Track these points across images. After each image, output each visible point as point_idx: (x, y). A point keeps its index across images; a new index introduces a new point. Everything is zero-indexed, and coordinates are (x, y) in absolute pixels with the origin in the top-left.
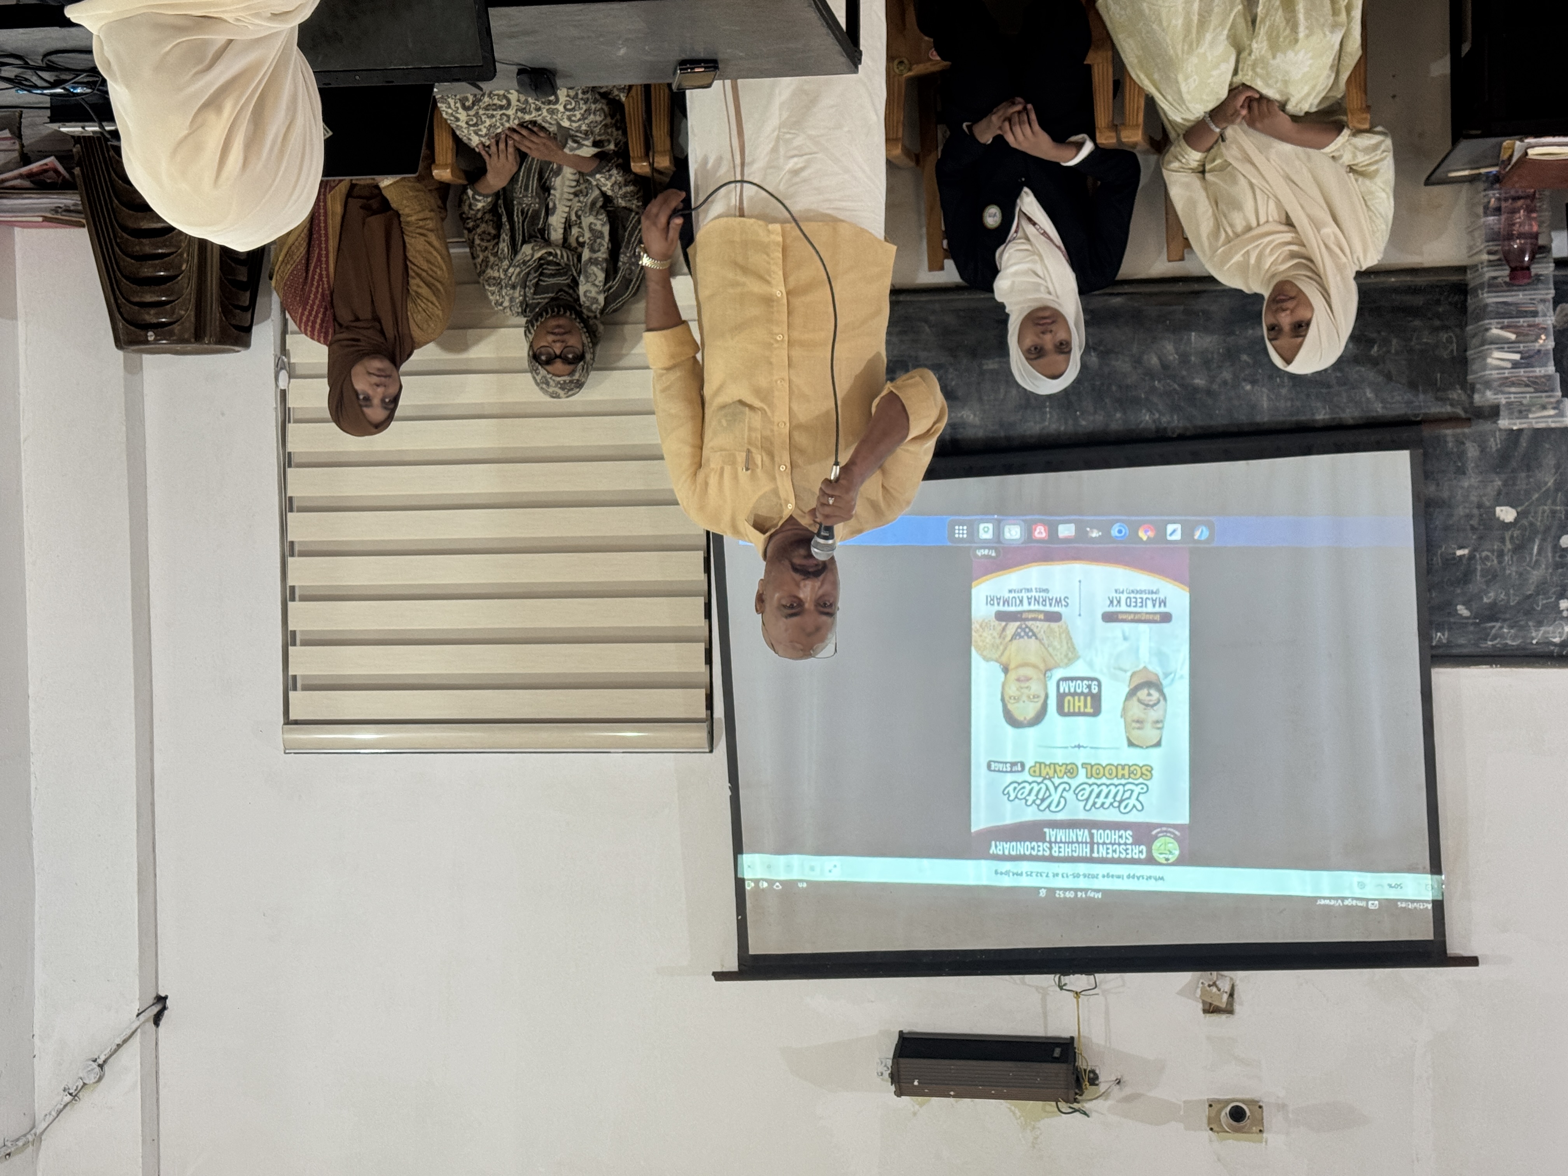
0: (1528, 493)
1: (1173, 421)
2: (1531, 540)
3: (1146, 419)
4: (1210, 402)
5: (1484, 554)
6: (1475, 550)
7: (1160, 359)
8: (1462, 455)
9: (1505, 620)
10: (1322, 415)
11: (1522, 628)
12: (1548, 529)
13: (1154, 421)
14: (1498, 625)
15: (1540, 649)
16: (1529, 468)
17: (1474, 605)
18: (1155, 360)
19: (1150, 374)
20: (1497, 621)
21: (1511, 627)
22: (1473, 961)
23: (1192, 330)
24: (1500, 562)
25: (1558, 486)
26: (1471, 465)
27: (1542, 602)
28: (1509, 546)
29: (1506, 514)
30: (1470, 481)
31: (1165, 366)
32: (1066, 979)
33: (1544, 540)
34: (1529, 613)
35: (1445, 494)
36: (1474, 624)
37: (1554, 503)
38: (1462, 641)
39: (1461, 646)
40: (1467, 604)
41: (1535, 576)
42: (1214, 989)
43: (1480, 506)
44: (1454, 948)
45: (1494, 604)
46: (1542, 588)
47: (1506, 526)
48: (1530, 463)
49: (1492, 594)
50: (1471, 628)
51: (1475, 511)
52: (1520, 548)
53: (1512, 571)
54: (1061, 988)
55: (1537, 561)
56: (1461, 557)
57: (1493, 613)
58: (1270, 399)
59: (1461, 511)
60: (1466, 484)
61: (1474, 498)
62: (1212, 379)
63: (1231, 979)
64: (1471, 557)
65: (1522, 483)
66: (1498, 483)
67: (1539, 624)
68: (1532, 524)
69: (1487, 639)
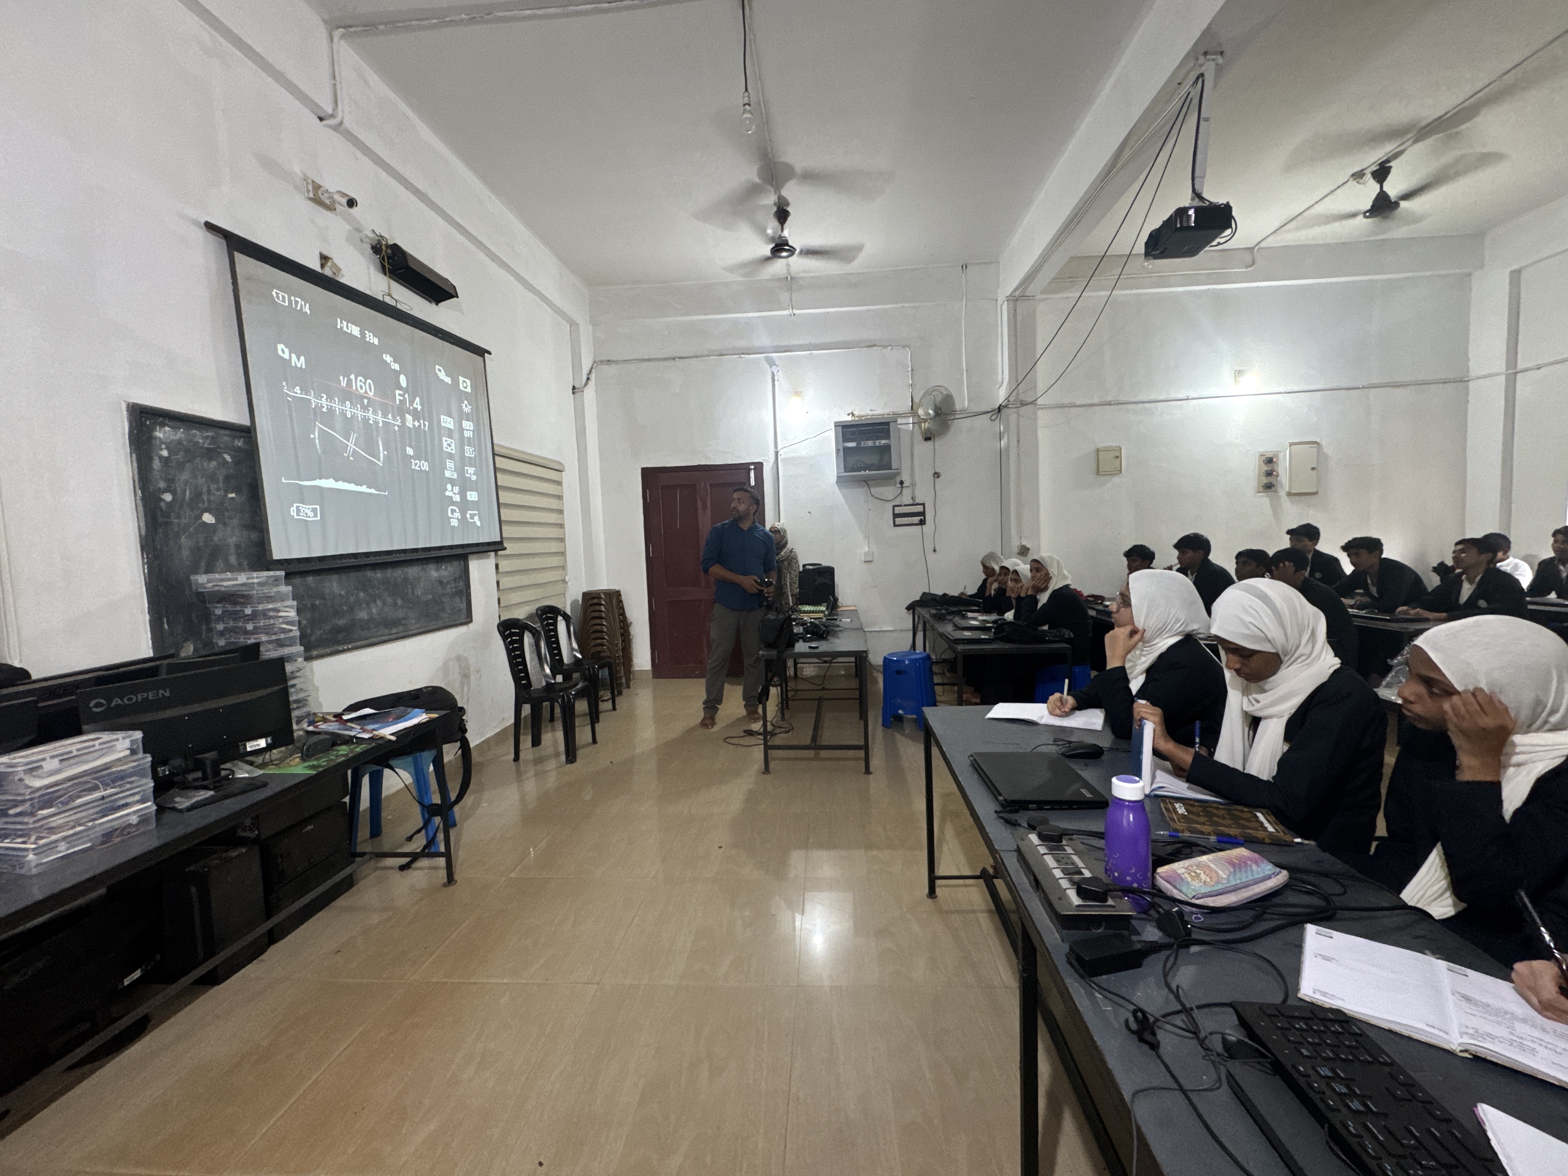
0: (196, 532)
2: (191, 499)
5: (219, 493)
6: (226, 496)
8: (238, 556)
9: (202, 448)
10: (310, 579)
11: (191, 441)
12: (181, 506)
14: (206, 445)
15: (177, 424)
16: (196, 548)
17: (221, 460)
18: (378, 603)
19: (380, 597)
20: (208, 449)
21: (198, 442)
22: (209, 225)
24: (209, 487)
25: (178, 536)
26: (232, 551)
27: (179, 457)
28: (205, 497)
29: (208, 518)
30: (232, 540)
32: (394, 304)
33: (184, 499)
34: (187, 451)
35: (245, 532)
36: (220, 448)
37: (179, 525)
38: (226, 439)
39: (227, 435)
40: (226, 462)
41: (185, 476)
43: (225, 524)
44: (220, 239)
45: (210, 459)
46: (181, 466)
47: (208, 510)
48: (197, 551)
49: (211, 466)
50: (222, 446)
51: (227, 521)
52: (197, 495)
53: (201, 481)
54: (396, 301)
55: (186, 485)
56: (232, 493)
57: (211, 453)
59: (235, 521)
60: (234, 539)
61: (229, 529)
62: (357, 596)
64: (226, 492)
65: (201, 538)
66: (216, 539)
67: (180, 442)
68: (192, 511)
69: (213, 438)
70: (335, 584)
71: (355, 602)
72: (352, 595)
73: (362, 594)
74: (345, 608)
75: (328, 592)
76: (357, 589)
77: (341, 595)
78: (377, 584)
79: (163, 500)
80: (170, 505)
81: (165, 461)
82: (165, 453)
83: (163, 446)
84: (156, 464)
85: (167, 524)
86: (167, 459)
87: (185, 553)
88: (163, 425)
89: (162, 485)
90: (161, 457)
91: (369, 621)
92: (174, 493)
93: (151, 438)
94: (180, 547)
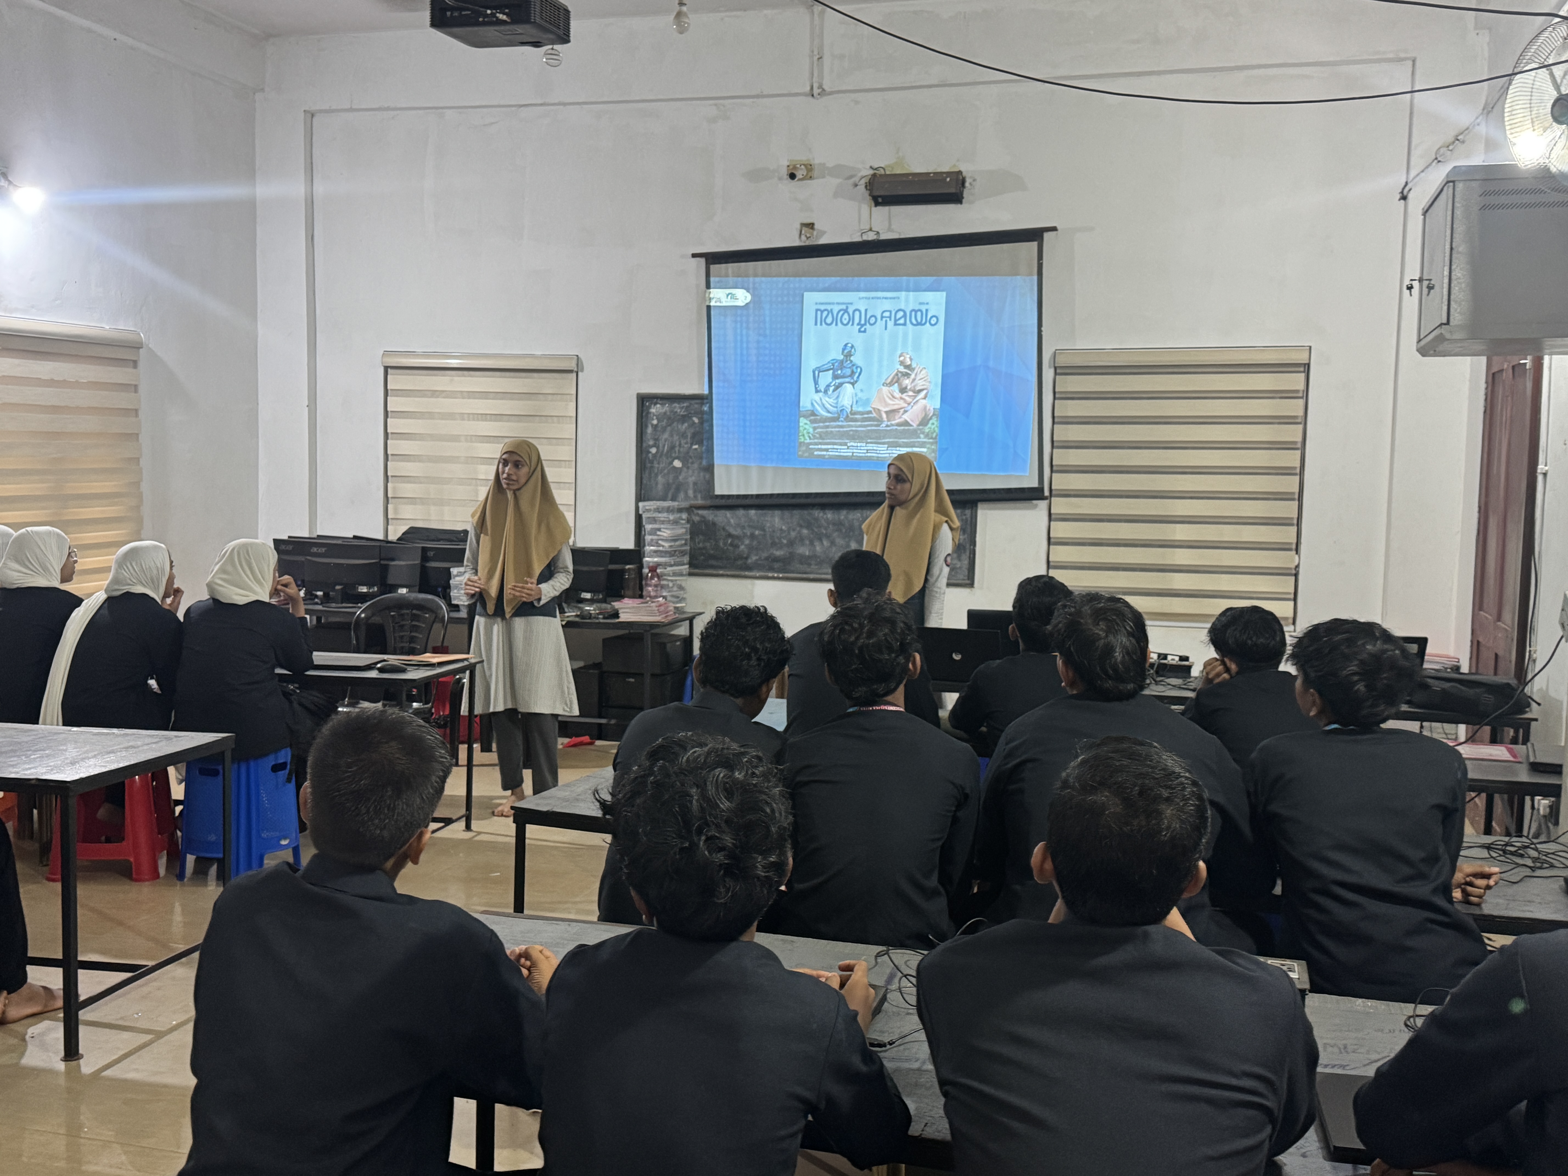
0: (669, 473)
1: (817, 513)
2: (668, 452)
3: (830, 515)
4: (801, 522)
5: (686, 446)
6: (691, 447)
7: (823, 544)
8: (695, 492)
9: (679, 415)
11: (671, 411)
12: (661, 456)
13: (825, 514)
14: (682, 413)
15: (664, 402)
16: (668, 484)
17: (691, 422)
19: (828, 536)
20: (682, 416)
21: (676, 412)
22: (694, 256)
23: (808, 556)
24: (680, 442)
25: (657, 475)
26: (691, 486)
27: (664, 423)
28: (677, 449)
29: (677, 464)
30: (691, 480)
31: (820, 540)
32: (875, 237)
33: (663, 451)
34: (669, 418)
35: (702, 474)
36: (691, 413)
37: (658, 468)
38: (696, 406)
39: (697, 403)
40: (694, 423)
41: (666, 435)
42: (808, 235)
43: (688, 468)
44: (702, 261)
45: (683, 423)
46: (664, 430)
47: (678, 458)
48: (667, 486)
49: (684, 427)
50: (693, 412)
51: (689, 465)
52: (672, 448)
53: (676, 438)
54: (878, 233)
55: (665, 441)
56: (695, 444)
57: (684, 419)
58: (774, 521)
59: (696, 466)
60: (693, 478)
61: (690, 472)
62: (799, 532)
63: (801, 241)
64: (692, 444)
65: (671, 477)
66: (681, 478)
67: (665, 413)
68: (667, 458)
69: (687, 407)
71: (796, 538)
76: (801, 526)
78: (825, 524)
79: (650, 452)
80: (655, 455)
81: (655, 427)
82: (655, 422)
83: (655, 418)
84: (650, 430)
85: (652, 467)
86: (656, 426)
87: (660, 487)
88: (655, 404)
89: (651, 443)
90: (652, 425)
92: (658, 448)
93: (648, 413)
94: (657, 484)
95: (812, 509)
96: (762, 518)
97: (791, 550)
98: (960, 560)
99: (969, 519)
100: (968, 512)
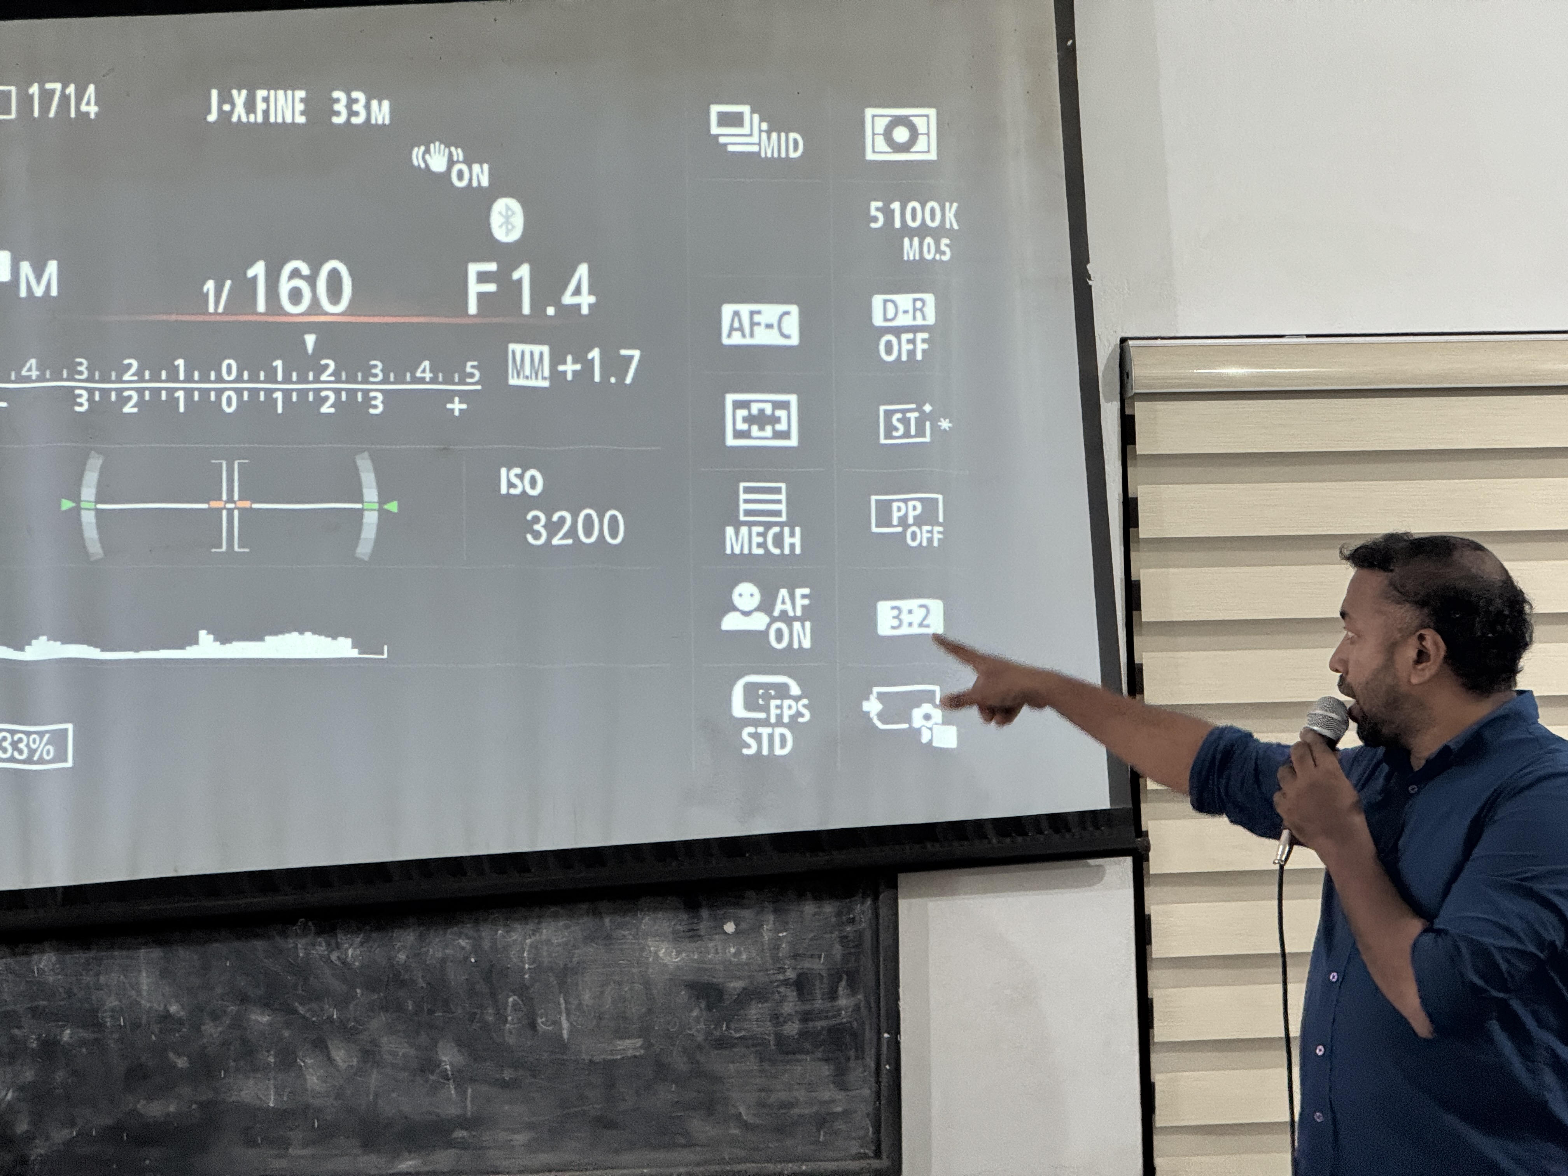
1: (305, 946)
3: (353, 950)
4: (242, 982)
7: (330, 1059)
13: (338, 946)
18: (339, 1054)
19: (347, 1031)
23: (275, 1110)
31: (320, 1045)
58: (136, 987)
62: (238, 1023)
70: (145, 980)
71: (225, 1044)
72: (215, 1017)
73: (261, 1018)
74: (182, 1063)
75: (112, 1002)
76: (243, 999)
77: (166, 1017)
78: (336, 985)
91: (282, 1115)
95: (284, 934)
96: (87, 979)
97: (206, 1095)
98: (842, 1086)
99: (868, 935)
100: (862, 909)
